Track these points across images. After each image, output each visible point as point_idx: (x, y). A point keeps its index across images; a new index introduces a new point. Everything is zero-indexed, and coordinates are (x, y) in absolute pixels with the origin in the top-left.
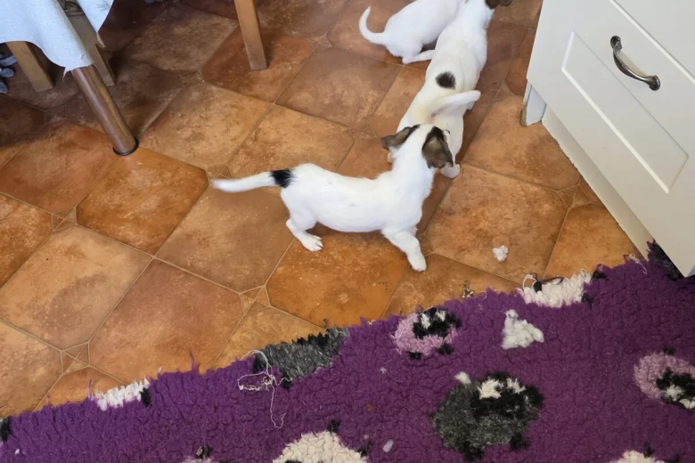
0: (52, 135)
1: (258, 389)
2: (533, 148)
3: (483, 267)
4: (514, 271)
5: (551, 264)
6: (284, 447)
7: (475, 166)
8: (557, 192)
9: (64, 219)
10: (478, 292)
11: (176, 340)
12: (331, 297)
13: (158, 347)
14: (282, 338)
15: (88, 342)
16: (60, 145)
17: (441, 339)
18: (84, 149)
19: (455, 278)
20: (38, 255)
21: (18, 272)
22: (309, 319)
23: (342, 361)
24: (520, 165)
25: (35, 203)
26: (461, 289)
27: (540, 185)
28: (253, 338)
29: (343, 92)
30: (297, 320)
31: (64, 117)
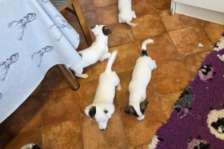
0: (48, 99)
1: (186, 114)
2: (180, 19)
3: (200, 51)
4: (207, 47)
5: (212, 40)
6: (206, 122)
7: (172, 31)
8: (196, 25)
9: (80, 117)
10: (205, 57)
11: (150, 121)
12: (175, 82)
13: (147, 127)
14: (175, 100)
15: (127, 141)
16: (54, 100)
17: (211, 72)
18: (63, 96)
19: (197, 57)
20: (84, 132)
21: (84, 141)
22: (176, 91)
23: (196, 93)
24: (181, 25)
25: (66, 120)
26: (201, 59)
27: (190, 26)
28: (168, 106)
29: (120, 35)
30: (173, 94)
31: (46, 92)
